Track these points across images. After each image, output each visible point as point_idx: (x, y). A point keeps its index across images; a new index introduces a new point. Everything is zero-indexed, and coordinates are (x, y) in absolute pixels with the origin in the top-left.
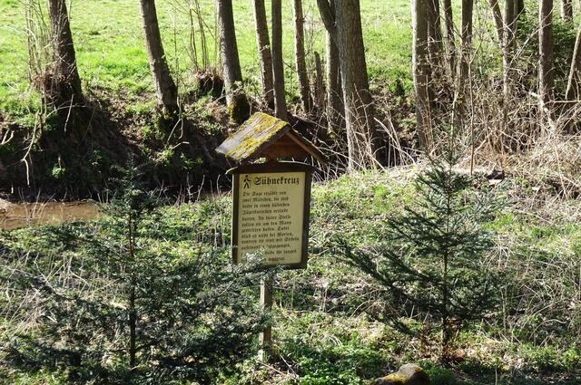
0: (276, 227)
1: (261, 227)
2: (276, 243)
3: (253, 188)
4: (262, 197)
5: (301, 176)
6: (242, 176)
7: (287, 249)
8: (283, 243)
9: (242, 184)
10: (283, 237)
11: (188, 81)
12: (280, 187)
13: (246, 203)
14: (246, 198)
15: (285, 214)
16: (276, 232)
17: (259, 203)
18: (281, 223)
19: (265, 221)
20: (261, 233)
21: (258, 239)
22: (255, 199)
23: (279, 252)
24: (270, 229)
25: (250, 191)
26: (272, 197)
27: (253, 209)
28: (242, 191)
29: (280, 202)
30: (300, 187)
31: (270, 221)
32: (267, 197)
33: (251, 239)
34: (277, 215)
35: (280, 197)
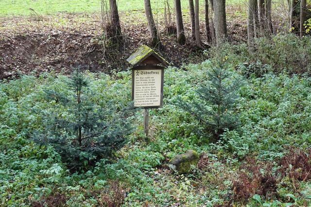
0: (149, 91)
1: (144, 91)
2: (149, 98)
3: (140, 76)
4: (144, 79)
5: (160, 71)
6: (136, 71)
7: (154, 100)
8: (153, 97)
9: (135, 74)
10: (153, 95)
11: (161, 28)
12: (151, 75)
13: (137, 82)
14: (138, 79)
15: (153, 86)
16: (150, 93)
17: (143, 82)
18: (152, 89)
19: (145, 89)
20: (144, 93)
21: (142, 96)
22: (141, 80)
23: (151, 101)
24: (147, 92)
25: (139, 77)
26: (148, 79)
27: (140, 84)
28: (135, 77)
29: (151, 81)
30: (159, 76)
31: (147, 89)
32: (146, 79)
33: (140, 96)
34: (150, 86)
35: (151, 79)
